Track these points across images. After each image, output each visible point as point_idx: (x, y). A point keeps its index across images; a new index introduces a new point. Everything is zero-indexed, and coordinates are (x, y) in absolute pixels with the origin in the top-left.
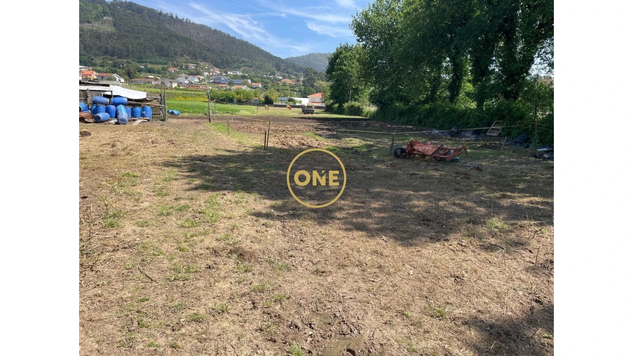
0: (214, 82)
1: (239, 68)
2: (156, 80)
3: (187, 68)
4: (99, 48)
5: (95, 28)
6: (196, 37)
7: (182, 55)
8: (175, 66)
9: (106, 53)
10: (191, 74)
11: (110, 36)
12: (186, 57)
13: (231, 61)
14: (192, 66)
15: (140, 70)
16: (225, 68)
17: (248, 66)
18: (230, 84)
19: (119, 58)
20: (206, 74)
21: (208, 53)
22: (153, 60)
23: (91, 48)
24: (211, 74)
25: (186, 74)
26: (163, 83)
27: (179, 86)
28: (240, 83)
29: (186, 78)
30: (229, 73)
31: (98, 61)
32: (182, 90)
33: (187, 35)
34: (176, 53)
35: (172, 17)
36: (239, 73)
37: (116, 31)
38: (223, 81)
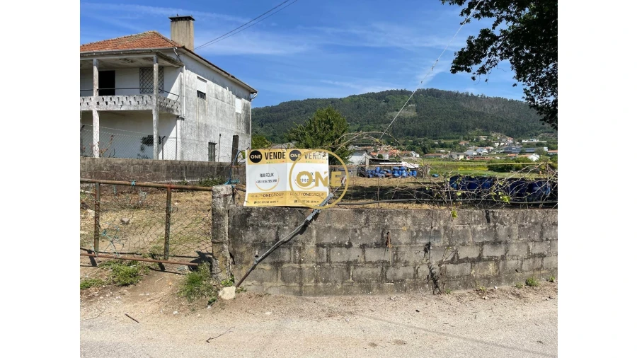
0: (504, 152)
1: (536, 135)
2: (446, 153)
3: (478, 140)
4: (403, 130)
5: (401, 115)
6: (490, 109)
7: (474, 129)
8: (466, 140)
9: (408, 134)
10: (482, 146)
11: (412, 120)
12: (477, 129)
13: (527, 129)
14: (483, 138)
15: (434, 146)
16: (519, 136)
17: (549, 132)
18: (521, 153)
19: (419, 137)
20: (497, 144)
21: (501, 124)
22: (446, 136)
23: (397, 130)
24: (502, 144)
25: (475, 145)
26: (451, 156)
27: (465, 158)
28: (532, 151)
29: (475, 150)
30: (523, 141)
31: (401, 141)
32: (468, 161)
33: (481, 110)
34: (467, 128)
35: (467, 96)
36: (535, 141)
37: (417, 115)
38: (514, 150)
